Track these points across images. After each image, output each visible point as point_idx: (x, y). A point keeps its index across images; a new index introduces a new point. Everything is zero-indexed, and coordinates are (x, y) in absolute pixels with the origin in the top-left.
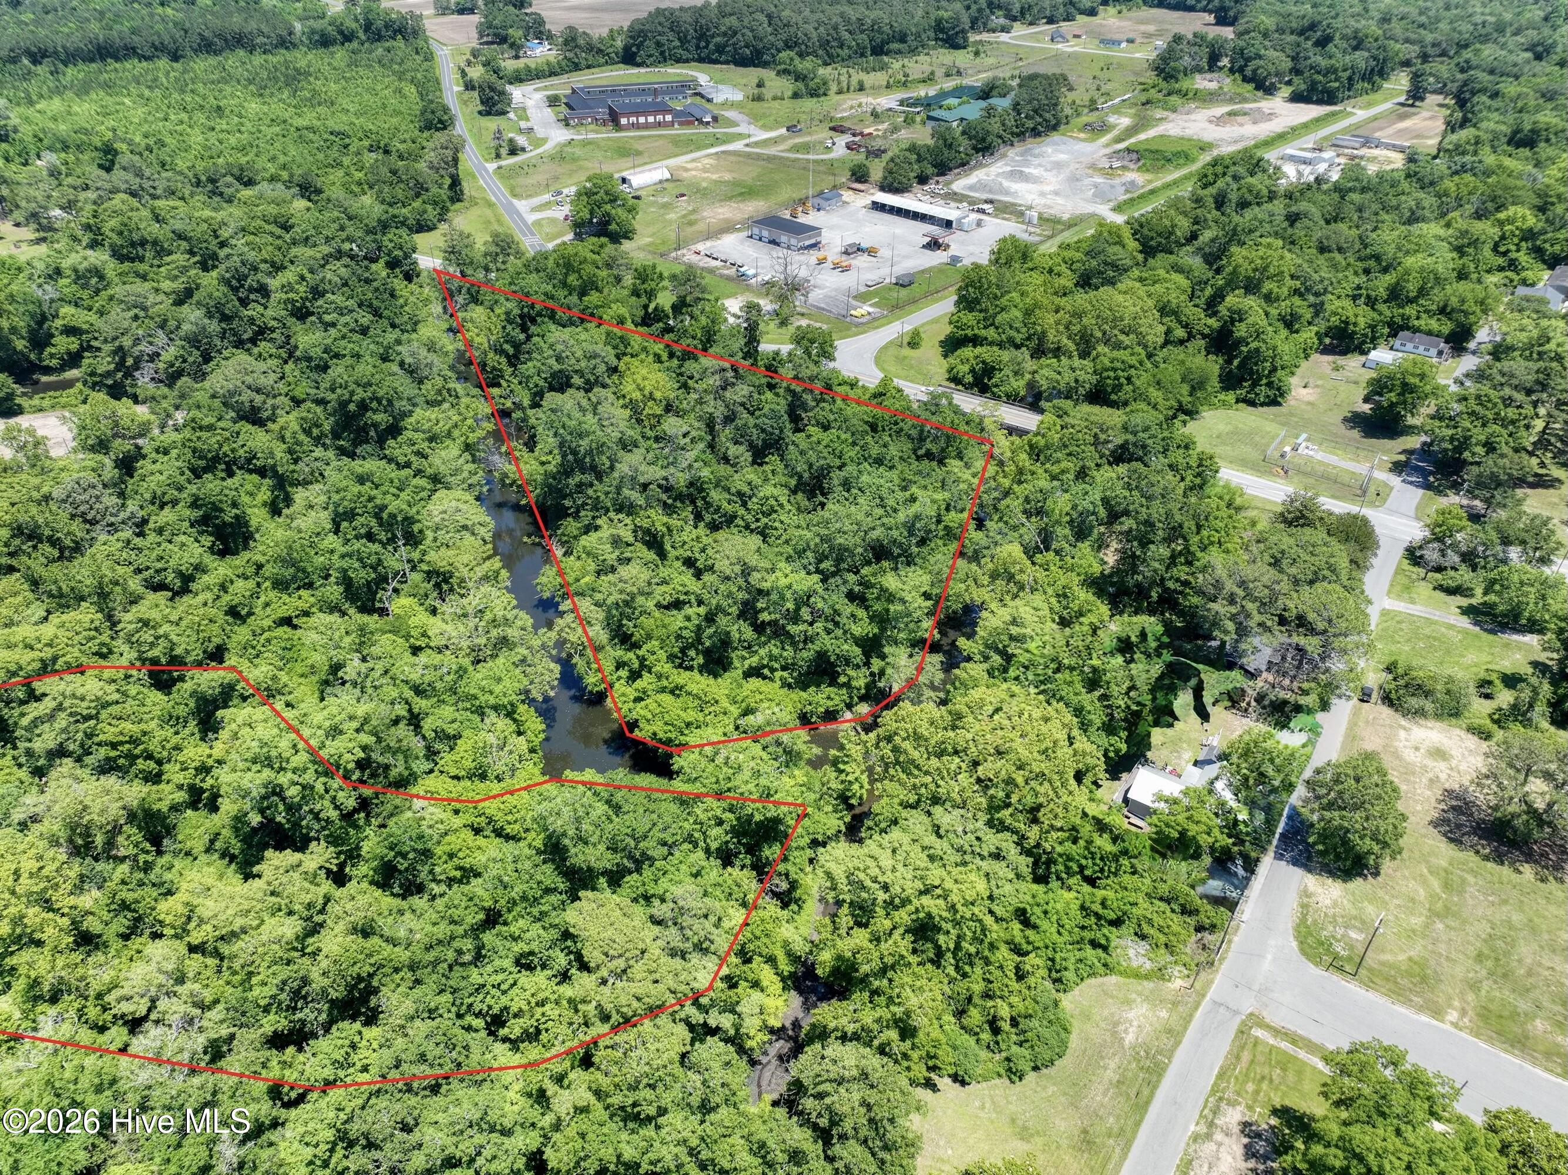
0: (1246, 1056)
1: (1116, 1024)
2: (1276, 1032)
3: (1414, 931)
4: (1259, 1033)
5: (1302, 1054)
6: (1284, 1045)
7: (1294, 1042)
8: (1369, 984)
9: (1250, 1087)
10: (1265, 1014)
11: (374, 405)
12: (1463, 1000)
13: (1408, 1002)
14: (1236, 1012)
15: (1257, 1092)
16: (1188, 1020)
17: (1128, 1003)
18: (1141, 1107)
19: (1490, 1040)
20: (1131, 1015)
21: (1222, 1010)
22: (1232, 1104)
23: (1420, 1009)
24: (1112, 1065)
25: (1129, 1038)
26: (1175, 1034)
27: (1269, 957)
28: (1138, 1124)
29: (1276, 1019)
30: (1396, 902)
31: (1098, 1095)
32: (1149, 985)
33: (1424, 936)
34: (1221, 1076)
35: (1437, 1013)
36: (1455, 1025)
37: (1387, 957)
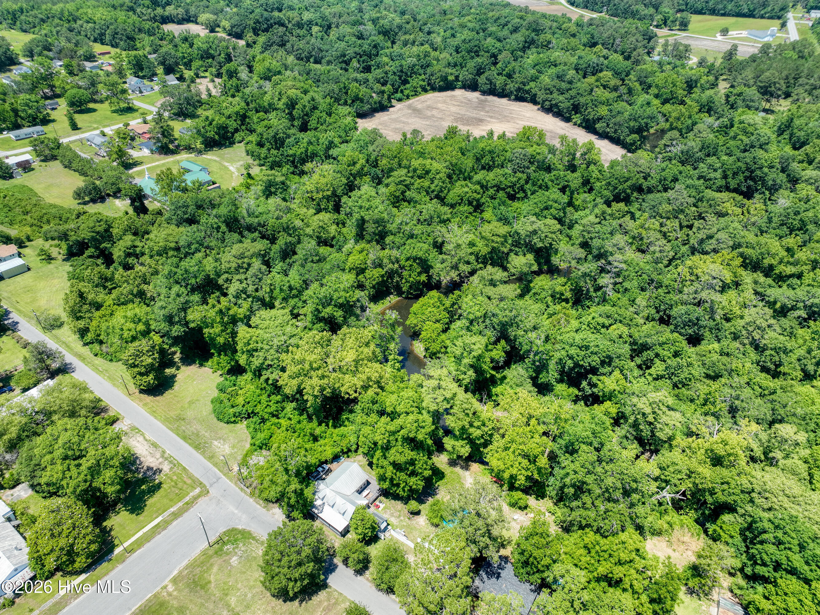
0: (189, 482)
1: (224, 440)
2: (196, 498)
3: (227, 595)
4: (198, 490)
5: (180, 504)
6: (187, 499)
7: (187, 503)
8: (204, 553)
9: (175, 478)
10: (207, 498)
12: (176, 598)
13: (187, 567)
14: (211, 485)
15: (172, 480)
16: (215, 465)
17: (233, 447)
18: (184, 438)
19: (149, 600)
20: (226, 446)
21: (215, 480)
22: (171, 469)
23: (180, 572)
25: (216, 443)
26: (211, 458)
27: (236, 512)
28: (178, 435)
29: (202, 501)
30: (249, 595)
31: (196, 427)
32: (240, 457)
33: (221, 600)
34: (184, 469)
35: (175, 581)
36: (165, 587)
37: (215, 569)
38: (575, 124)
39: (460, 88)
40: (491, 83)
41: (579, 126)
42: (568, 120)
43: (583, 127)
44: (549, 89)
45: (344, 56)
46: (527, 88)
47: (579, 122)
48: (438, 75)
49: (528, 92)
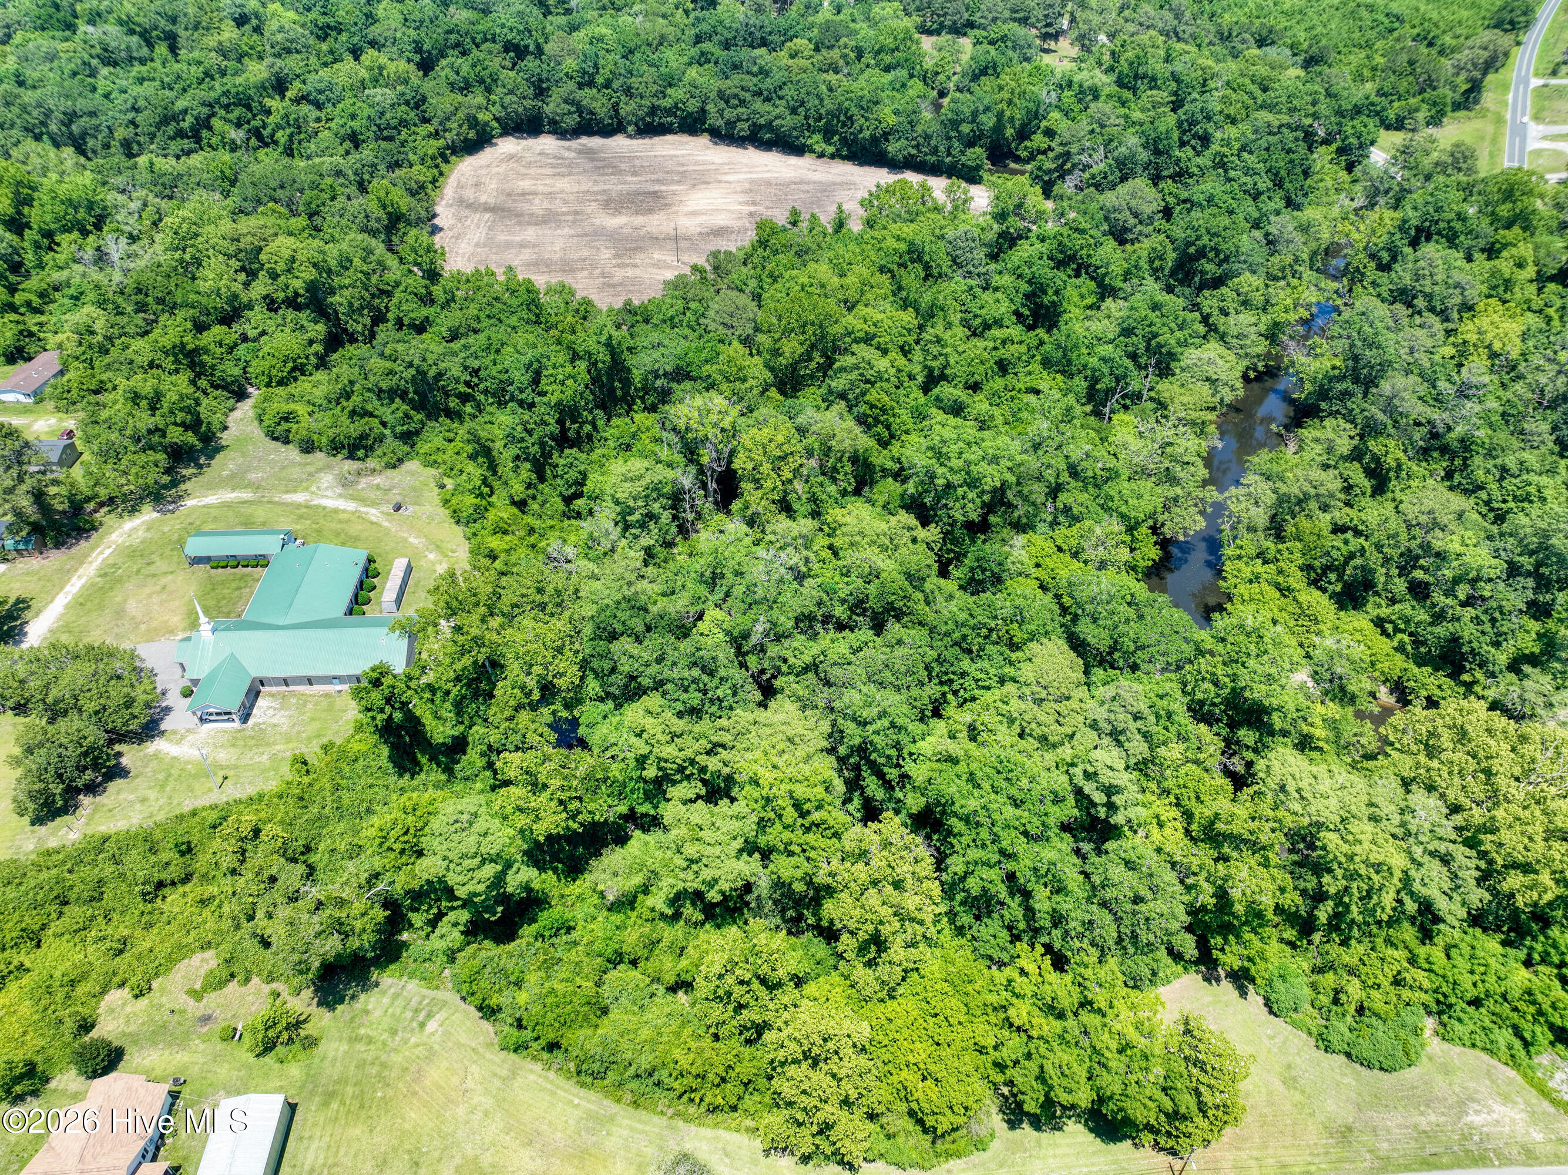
1: (1472, 1100)
11: (1211, 255)
16: (1561, 1161)
17: (1506, 1099)
20: (1498, 1108)
24: (1433, 1118)
26: (1531, 1156)
31: (1392, 1122)
32: (1547, 1106)
38: (821, 155)
39: (501, 135)
40: (580, 109)
41: (832, 157)
42: (799, 150)
43: (843, 158)
44: (735, 96)
45: (175, 118)
46: (666, 103)
47: (831, 149)
48: (461, 114)
49: (669, 112)
